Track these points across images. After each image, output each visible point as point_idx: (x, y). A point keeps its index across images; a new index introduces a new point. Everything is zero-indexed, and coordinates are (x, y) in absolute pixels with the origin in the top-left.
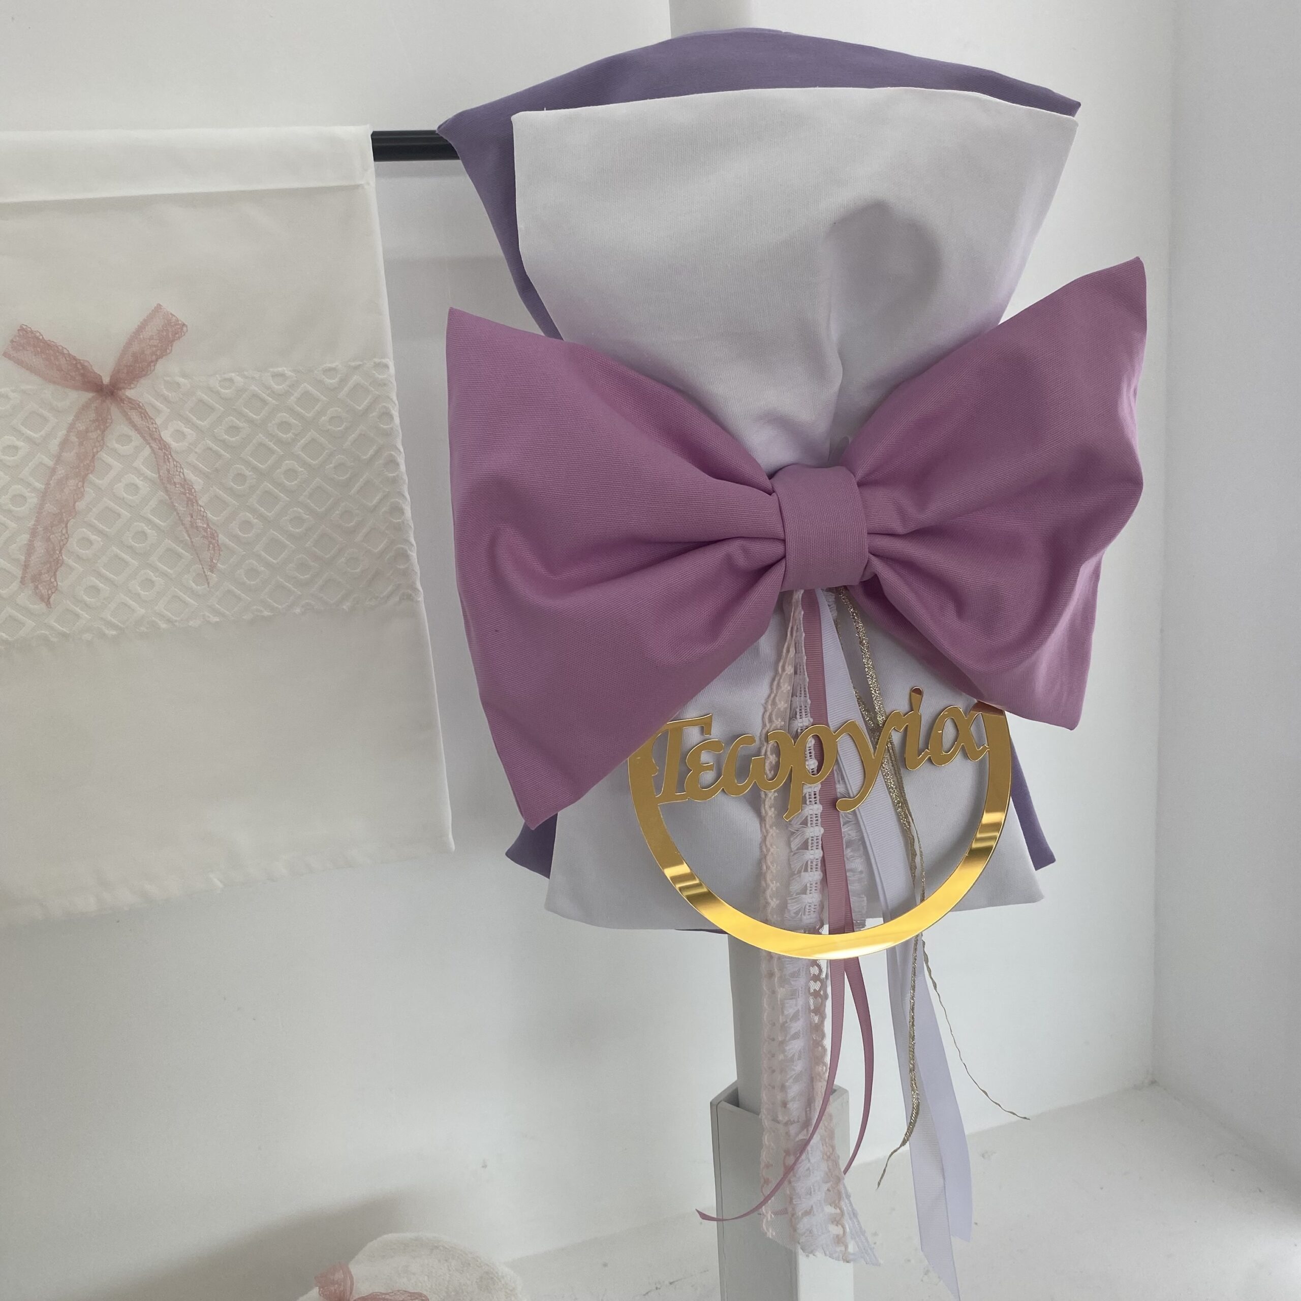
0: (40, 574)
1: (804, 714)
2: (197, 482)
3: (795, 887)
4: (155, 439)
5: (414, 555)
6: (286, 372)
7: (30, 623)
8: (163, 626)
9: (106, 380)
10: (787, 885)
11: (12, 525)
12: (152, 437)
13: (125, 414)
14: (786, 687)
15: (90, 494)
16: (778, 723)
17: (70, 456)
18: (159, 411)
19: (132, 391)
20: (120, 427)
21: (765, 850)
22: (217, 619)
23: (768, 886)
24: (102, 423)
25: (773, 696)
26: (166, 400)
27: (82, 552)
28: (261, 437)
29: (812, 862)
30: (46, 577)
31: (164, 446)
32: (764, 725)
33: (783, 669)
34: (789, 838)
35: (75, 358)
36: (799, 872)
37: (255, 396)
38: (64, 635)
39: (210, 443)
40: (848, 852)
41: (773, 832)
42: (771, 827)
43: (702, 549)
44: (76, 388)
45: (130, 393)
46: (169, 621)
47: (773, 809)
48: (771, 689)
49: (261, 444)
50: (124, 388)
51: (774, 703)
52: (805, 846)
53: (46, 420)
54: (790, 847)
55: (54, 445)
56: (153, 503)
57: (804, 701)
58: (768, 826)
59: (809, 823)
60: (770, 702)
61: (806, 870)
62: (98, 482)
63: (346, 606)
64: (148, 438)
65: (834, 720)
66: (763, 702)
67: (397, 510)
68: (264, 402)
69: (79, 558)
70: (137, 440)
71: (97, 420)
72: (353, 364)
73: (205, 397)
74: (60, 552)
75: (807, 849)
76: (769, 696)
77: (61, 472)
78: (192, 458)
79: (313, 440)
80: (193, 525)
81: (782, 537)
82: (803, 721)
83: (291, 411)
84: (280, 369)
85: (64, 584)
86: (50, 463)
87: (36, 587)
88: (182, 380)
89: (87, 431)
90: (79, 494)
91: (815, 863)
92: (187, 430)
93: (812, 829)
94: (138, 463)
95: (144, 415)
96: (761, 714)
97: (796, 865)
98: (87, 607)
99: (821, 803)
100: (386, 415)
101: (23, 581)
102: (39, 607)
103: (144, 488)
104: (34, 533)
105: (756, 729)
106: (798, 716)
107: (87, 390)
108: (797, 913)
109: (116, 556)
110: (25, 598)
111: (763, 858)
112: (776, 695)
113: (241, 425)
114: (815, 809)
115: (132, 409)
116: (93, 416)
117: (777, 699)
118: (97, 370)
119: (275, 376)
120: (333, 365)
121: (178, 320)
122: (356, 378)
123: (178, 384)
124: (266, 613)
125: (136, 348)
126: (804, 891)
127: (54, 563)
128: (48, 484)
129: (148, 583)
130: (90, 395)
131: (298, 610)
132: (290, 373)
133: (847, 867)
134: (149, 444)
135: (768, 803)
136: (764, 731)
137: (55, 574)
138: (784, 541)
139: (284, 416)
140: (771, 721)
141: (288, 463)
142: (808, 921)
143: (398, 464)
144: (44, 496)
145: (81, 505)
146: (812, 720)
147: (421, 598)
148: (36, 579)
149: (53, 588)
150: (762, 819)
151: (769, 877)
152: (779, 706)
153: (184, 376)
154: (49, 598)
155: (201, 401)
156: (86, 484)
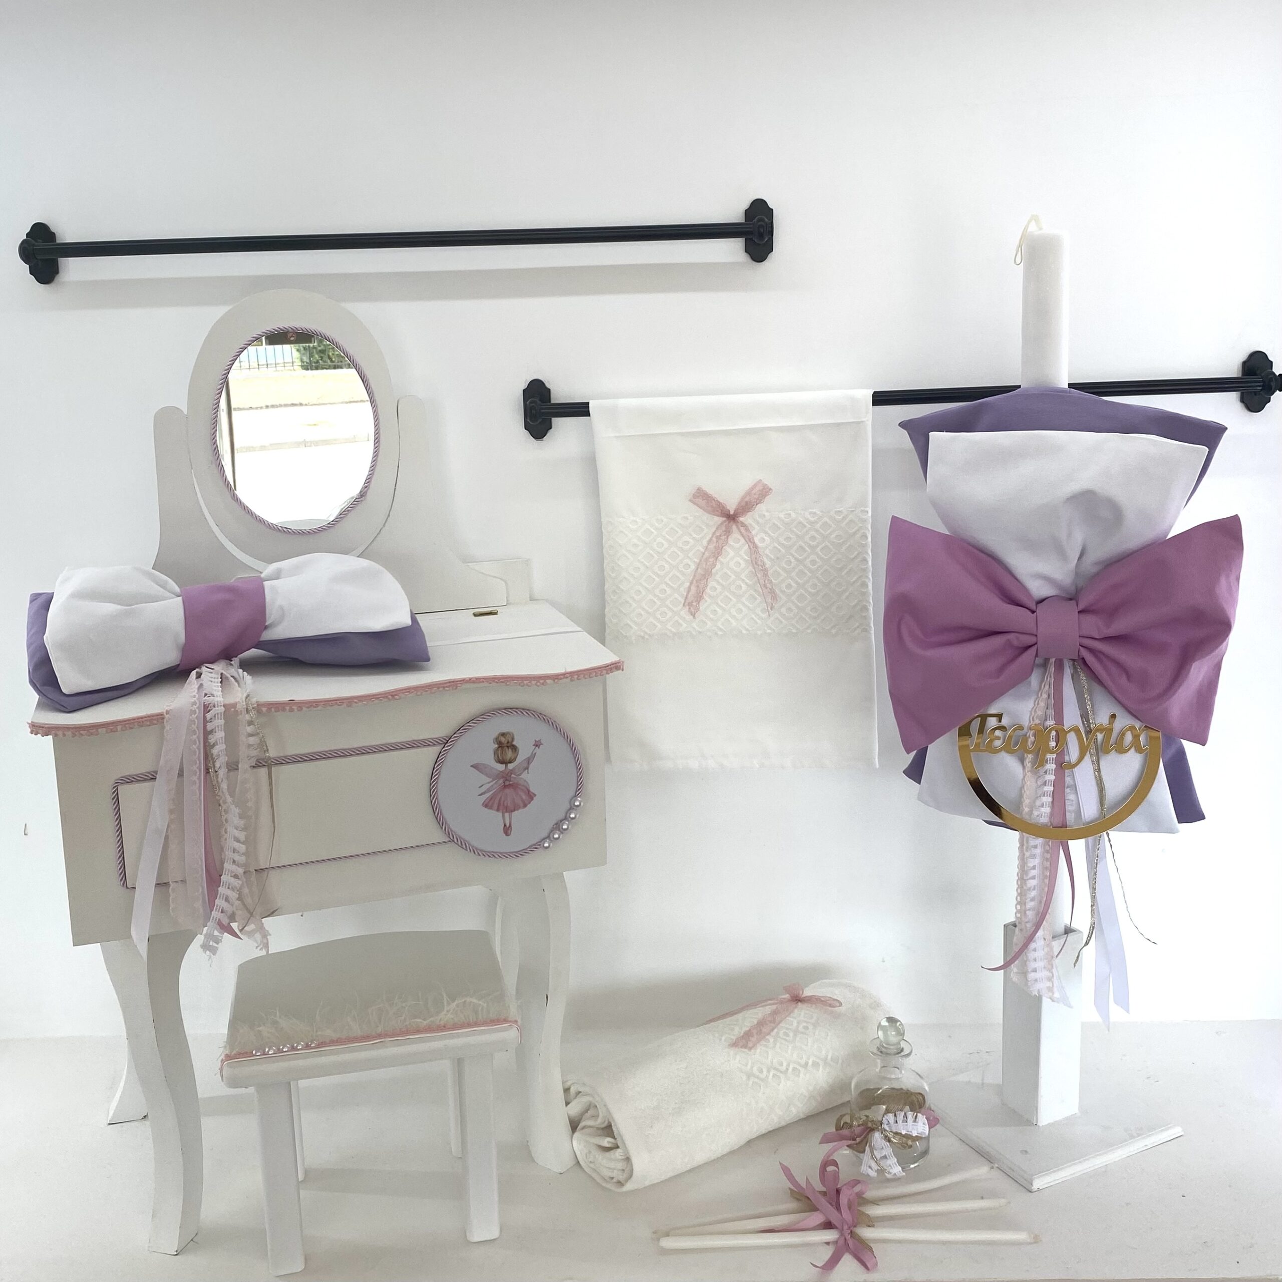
0: (692, 602)
1: (1051, 718)
2: (768, 564)
3: (1038, 803)
4: (751, 542)
5: (871, 609)
6: (817, 512)
7: (685, 625)
8: (744, 632)
9: (732, 513)
10: (1034, 802)
11: (682, 578)
12: (750, 540)
13: (739, 529)
14: (1042, 704)
15: (718, 566)
16: (1037, 721)
17: (711, 547)
18: (754, 528)
19: (743, 518)
20: (735, 534)
21: (1024, 783)
22: (769, 631)
23: (1024, 801)
24: (728, 532)
25: (1035, 707)
26: (758, 523)
27: (712, 593)
28: (801, 543)
29: (1047, 792)
30: (694, 604)
31: (755, 546)
32: (1030, 722)
33: (1041, 695)
34: (1037, 779)
35: (719, 502)
36: (1040, 796)
37: (800, 523)
38: (700, 633)
39: (776, 545)
40: (1068, 790)
41: (1029, 774)
42: (1028, 772)
43: (995, 636)
44: (718, 516)
45: (741, 519)
46: (747, 630)
47: (1030, 764)
48: (1035, 705)
49: (801, 547)
50: (740, 517)
51: (1035, 711)
52: (1045, 784)
53: (703, 530)
54: (1037, 784)
55: (705, 543)
56: (747, 572)
57: (1051, 712)
58: (1026, 771)
59: (1048, 773)
60: (1033, 710)
61: (1044, 796)
62: (722, 559)
63: (834, 631)
64: (748, 541)
65: (1067, 725)
66: (1030, 710)
67: (864, 585)
68: (805, 526)
69: (710, 596)
70: (742, 541)
71: (726, 531)
72: (850, 509)
73: (776, 522)
74: (703, 593)
75: (1046, 785)
76: (1033, 708)
77: (707, 554)
78: (767, 552)
79: (826, 546)
80: (765, 586)
81: (1036, 634)
82: (1051, 723)
83: (817, 531)
84: (814, 510)
85: (702, 606)
86: (703, 550)
87: (690, 609)
88: (766, 514)
89: (720, 536)
90: (714, 565)
91: (1049, 793)
92: (766, 538)
93: (1049, 776)
94: (742, 553)
95: (747, 530)
96: (1028, 716)
97: (1040, 792)
98: (712, 620)
99: (1055, 764)
100: (865, 536)
101: (684, 605)
102: (689, 617)
103: (743, 565)
104: (691, 583)
105: (1026, 723)
106: (1048, 720)
107: (723, 517)
108: (1038, 816)
109: (727, 596)
110: (684, 613)
111: (1022, 787)
112: (1036, 708)
113: (792, 536)
114: (1051, 766)
115: (742, 526)
116: (724, 529)
117: (1037, 709)
118: (728, 508)
119: (811, 513)
120: (841, 509)
121: (768, 487)
122: (851, 517)
123: (764, 515)
124: (794, 631)
125: (747, 499)
126: (1042, 806)
127: (699, 597)
128: (701, 560)
129: (740, 611)
130: (724, 519)
131: (809, 631)
132: (818, 513)
133: (1066, 798)
134: (747, 543)
135: (1027, 760)
136: (1030, 724)
137: (699, 603)
138: (1036, 636)
139: (813, 533)
140: (1033, 720)
141: (813, 557)
142: (1042, 821)
143: (867, 562)
144: (698, 566)
145: (714, 571)
146: (1055, 722)
147: (873, 632)
148: (690, 604)
149: (698, 609)
150: (1024, 767)
151: (1025, 796)
152: (1038, 713)
153: (767, 511)
154: (695, 614)
155: (774, 524)
156: (717, 561)
